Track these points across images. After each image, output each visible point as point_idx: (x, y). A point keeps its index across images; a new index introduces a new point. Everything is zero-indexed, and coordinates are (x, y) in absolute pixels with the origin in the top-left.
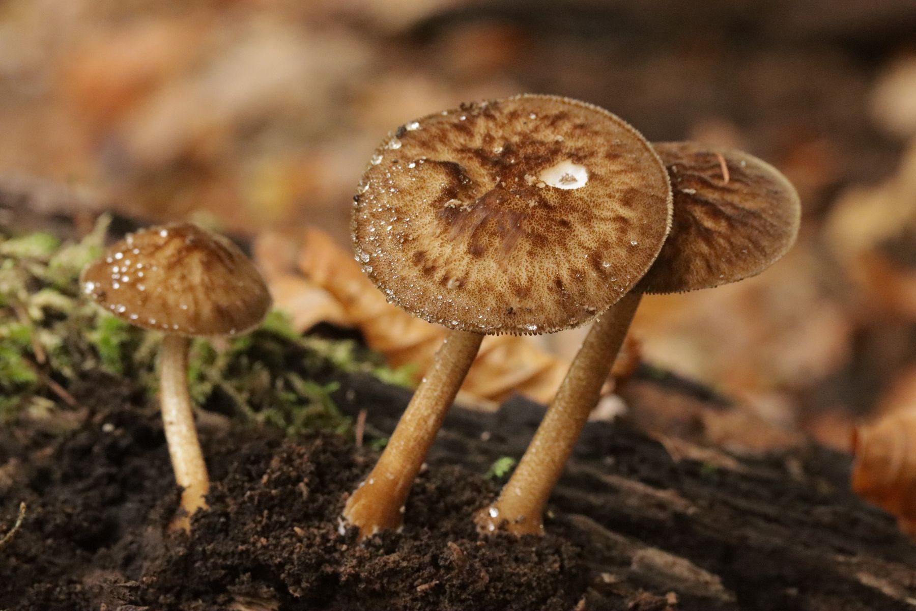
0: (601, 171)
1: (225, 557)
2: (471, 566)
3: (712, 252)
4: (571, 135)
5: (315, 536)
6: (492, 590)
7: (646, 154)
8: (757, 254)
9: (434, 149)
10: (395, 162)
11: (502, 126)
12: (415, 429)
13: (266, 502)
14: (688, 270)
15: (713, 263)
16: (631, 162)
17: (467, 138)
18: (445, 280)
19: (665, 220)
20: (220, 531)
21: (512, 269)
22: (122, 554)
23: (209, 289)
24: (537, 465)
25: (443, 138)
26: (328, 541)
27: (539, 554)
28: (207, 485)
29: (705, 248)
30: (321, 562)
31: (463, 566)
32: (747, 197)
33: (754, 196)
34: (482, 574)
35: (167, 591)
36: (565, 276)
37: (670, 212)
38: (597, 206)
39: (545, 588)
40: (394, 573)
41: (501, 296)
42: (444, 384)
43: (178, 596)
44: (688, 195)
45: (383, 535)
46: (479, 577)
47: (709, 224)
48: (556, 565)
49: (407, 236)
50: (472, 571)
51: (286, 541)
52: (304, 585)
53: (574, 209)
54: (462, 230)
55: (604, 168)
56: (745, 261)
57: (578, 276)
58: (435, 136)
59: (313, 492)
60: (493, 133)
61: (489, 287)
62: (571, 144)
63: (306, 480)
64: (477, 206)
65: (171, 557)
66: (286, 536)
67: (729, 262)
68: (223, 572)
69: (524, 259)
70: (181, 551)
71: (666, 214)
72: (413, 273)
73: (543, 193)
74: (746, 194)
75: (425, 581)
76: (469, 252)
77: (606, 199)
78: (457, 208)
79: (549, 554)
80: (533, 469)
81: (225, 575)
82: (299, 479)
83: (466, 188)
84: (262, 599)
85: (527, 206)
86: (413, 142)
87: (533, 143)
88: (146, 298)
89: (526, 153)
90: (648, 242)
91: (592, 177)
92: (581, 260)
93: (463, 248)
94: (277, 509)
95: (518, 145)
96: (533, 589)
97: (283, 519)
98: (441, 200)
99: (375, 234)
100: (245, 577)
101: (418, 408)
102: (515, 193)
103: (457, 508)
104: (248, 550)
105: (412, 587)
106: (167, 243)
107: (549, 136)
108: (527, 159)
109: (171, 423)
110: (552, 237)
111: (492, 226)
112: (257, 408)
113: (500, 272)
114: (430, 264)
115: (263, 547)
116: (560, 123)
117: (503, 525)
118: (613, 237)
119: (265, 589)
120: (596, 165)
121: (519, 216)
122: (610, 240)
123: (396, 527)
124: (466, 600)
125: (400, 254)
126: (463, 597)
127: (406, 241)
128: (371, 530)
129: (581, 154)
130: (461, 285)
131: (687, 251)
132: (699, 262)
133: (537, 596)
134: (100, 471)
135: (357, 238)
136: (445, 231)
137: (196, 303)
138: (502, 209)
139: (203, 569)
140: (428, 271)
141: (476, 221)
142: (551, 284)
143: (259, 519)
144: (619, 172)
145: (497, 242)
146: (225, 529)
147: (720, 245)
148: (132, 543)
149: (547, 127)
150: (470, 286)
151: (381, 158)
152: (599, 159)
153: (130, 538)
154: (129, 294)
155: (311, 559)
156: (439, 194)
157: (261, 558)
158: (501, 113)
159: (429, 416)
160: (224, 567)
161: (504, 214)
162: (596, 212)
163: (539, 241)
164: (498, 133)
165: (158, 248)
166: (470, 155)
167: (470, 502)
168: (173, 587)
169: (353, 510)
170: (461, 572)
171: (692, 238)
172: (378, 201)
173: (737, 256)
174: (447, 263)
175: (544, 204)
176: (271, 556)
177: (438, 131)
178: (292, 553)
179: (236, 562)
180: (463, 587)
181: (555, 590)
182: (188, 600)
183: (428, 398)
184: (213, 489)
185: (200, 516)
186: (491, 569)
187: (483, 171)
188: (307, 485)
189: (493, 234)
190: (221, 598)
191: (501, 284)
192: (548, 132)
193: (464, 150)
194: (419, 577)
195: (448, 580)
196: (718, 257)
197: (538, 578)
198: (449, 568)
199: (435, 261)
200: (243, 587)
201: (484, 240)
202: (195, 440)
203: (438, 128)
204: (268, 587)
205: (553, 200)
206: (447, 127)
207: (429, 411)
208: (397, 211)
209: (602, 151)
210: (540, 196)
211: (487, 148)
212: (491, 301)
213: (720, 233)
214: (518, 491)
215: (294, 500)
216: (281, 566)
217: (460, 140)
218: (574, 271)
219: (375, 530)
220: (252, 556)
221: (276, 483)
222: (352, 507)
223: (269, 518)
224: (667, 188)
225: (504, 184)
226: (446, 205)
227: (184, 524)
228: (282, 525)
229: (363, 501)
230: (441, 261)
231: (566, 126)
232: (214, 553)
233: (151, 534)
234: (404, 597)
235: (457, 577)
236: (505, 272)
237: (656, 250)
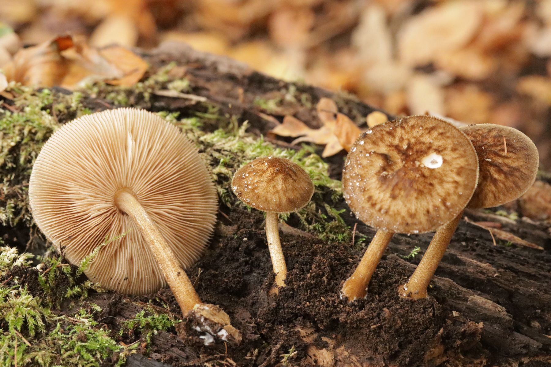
0: (448, 158)
1: (292, 309)
2: (394, 318)
3: (497, 190)
4: (436, 139)
5: (330, 301)
6: (403, 328)
7: (469, 147)
8: (516, 189)
9: (378, 145)
10: (361, 152)
11: (408, 133)
12: (371, 257)
13: (309, 287)
14: (486, 199)
15: (497, 195)
16: (462, 153)
17: (392, 139)
18: (380, 210)
19: (475, 181)
20: (290, 297)
21: (408, 205)
22: (251, 301)
23: (285, 191)
24: (424, 269)
25: (382, 139)
26: (335, 303)
27: (424, 309)
28: (286, 272)
29: (494, 189)
30: (332, 313)
31: (390, 319)
32: (515, 160)
33: (518, 159)
34: (398, 322)
35: (269, 322)
36: (431, 208)
37: (478, 177)
38: (446, 175)
39: (426, 324)
40: (361, 320)
41: (403, 218)
42: (383, 239)
43: (273, 323)
44: (488, 162)
45: (358, 301)
46: (397, 323)
47: (496, 176)
48: (431, 314)
49: (365, 188)
50: (394, 320)
51: (317, 304)
52: (325, 324)
53: (435, 178)
54: (388, 187)
55: (450, 155)
56: (511, 193)
57: (436, 208)
58: (379, 138)
59: (329, 280)
60: (404, 137)
61: (399, 213)
62: (437, 144)
63: (326, 275)
64: (395, 175)
65: (270, 308)
66: (318, 301)
67: (504, 194)
68: (291, 315)
69: (414, 201)
70: (274, 304)
71: (476, 178)
72: (367, 206)
73: (423, 170)
74: (515, 159)
75: (375, 324)
76: (390, 197)
77: (450, 172)
78: (386, 176)
79: (428, 308)
80: (422, 271)
81: (293, 317)
82: (323, 275)
83: (390, 166)
84: (308, 327)
85: (416, 176)
86: (369, 141)
87: (420, 143)
88: (258, 197)
89: (416, 149)
90: (467, 192)
91: (445, 161)
92: (438, 201)
93: (388, 195)
94: (313, 289)
95: (413, 144)
96: (421, 325)
97: (316, 293)
98: (379, 172)
99: (352, 186)
100: (300, 318)
101: (373, 248)
102: (411, 170)
103: (391, 285)
104: (301, 308)
105: (369, 326)
106: (267, 169)
107: (427, 139)
108: (417, 152)
109: (270, 244)
110: (426, 191)
111: (400, 185)
112: (310, 223)
113: (403, 207)
114: (374, 202)
115: (308, 306)
116: (432, 132)
117: (409, 295)
118: (452, 190)
119: (309, 324)
120: (446, 154)
121: (412, 181)
122: (450, 192)
123: (364, 296)
124: (391, 332)
125: (362, 196)
126: (390, 332)
127: (364, 190)
128: (353, 299)
129: (440, 149)
130: (387, 213)
131: (486, 190)
132: (491, 195)
133: (423, 328)
134: (242, 260)
135: (345, 186)
136: (381, 187)
137: (280, 198)
138: (405, 178)
139: (283, 313)
140: (373, 205)
141: (394, 183)
142: (425, 212)
143: (306, 294)
144: (456, 158)
145: (402, 193)
146: (292, 297)
147: (500, 187)
148: (254, 296)
149: (427, 134)
150: (391, 213)
151: (355, 148)
152: (448, 152)
153: (254, 294)
154: (251, 194)
155: (327, 313)
156: (379, 169)
157: (307, 311)
158: (408, 126)
159: (377, 252)
160: (292, 313)
161: (406, 180)
162: (445, 178)
163: (420, 192)
164: (406, 137)
165: (264, 172)
166: (393, 148)
167: (396, 282)
168: (271, 320)
169: (346, 289)
170: (389, 321)
171: (488, 184)
172: (353, 170)
173: (508, 191)
174: (381, 201)
175: (423, 176)
176: (311, 311)
177: (380, 136)
178: (319, 309)
179: (297, 311)
180: (390, 327)
181: (430, 325)
182: (277, 325)
183: (377, 245)
184: (288, 276)
185: (282, 290)
186: (402, 319)
187: (398, 156)
188: (327, 278)
189: (400, 189)
190: (291, 325)
191: (404, 212)
192: (427, 136)
193: (391, 145)
194: (372, 322)
195: (384, 324)
196: (499, 192)
197: (423, 321)
198: (385, 320)
199: (376, 201)
200: (300, 322)
201: (397, 192)
202: (281, 251)
203: (380, 133)
204: (310, 322)
205: (427, 173)
206: (384, 132)
207: (377, 250)
208: (361, 176)
209: (450, 147)
210: (421, 171)
211: (400, 145)
212: (399, 219)
213: (500, 181)
214: (416, 280)
215: (322, 284)
216: (315, 315)
217: (388, 139)
218: (435, 207)
219: (355, 298)
220: (303, 310)
221: (313, 278)
222: (345, 288)
223: (310, 293)
224: (477, 165)
225: (406, 165)
226: (382, 174)
227: (275, 291)
228: (316, 296)
229: (350, 286)
230: (379, 201)
231: (435, 134)
232: (288, 307)
233: (262, 293)
234: (366, 330)
235: (388, 324)
236: (405, 206)
237: (470, 196)
